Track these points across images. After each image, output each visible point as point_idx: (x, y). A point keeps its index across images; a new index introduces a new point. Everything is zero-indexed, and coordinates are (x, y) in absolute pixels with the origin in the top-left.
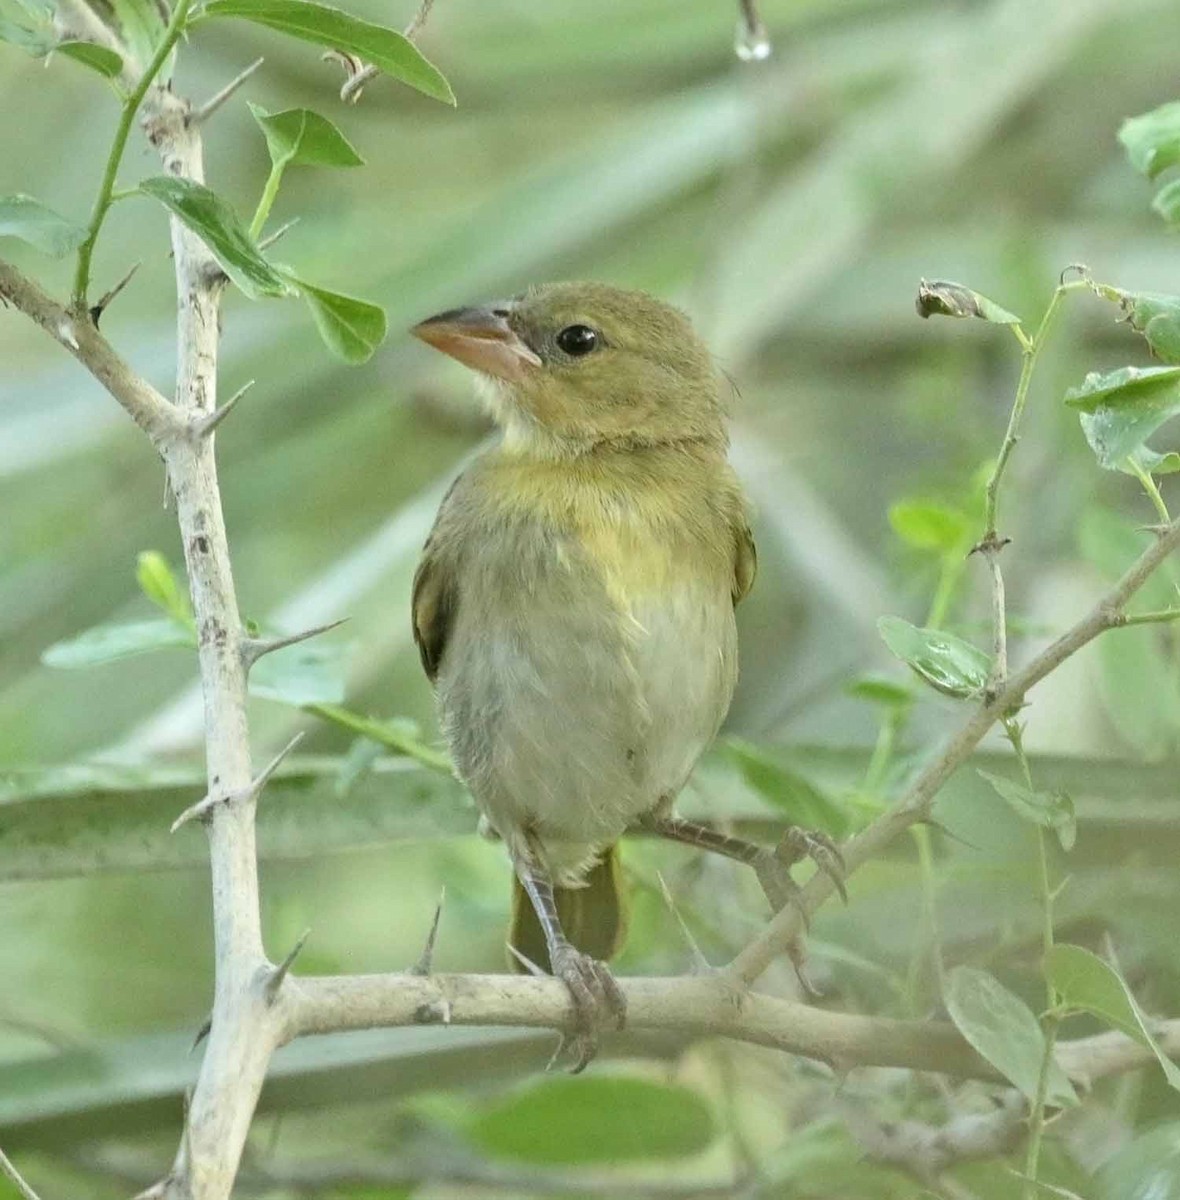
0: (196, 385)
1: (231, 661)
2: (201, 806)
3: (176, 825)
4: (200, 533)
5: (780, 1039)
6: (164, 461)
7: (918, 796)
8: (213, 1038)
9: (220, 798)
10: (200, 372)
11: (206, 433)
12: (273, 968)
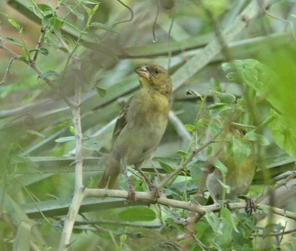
0: (77, 100)
1: (80, 141)
2: (74, 162)
3: (70, 165)
4: (77, 122)
5: (160, 202)
6: (72, 111)
7: (183, 167)
8: (74, 197)
9: (77, 161)
10: (78, 98)
11: (78, 107)
12: (84, 187)
